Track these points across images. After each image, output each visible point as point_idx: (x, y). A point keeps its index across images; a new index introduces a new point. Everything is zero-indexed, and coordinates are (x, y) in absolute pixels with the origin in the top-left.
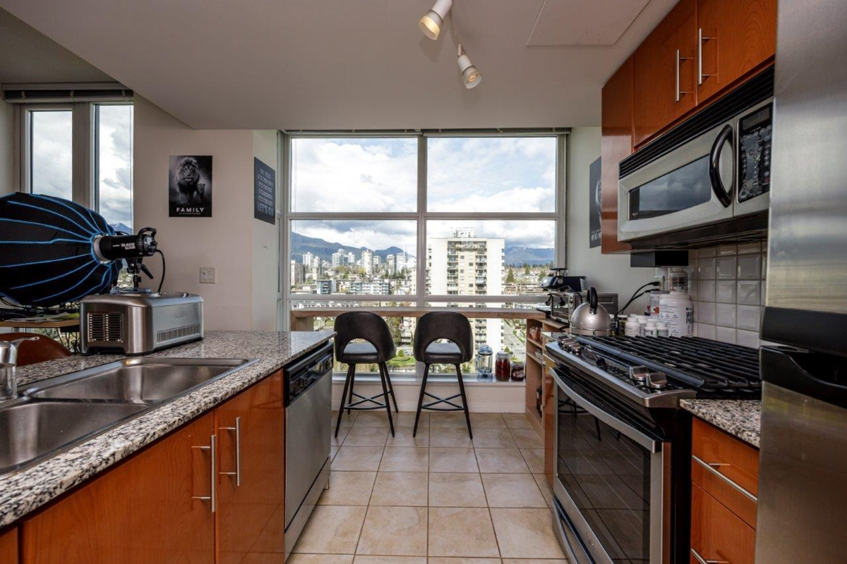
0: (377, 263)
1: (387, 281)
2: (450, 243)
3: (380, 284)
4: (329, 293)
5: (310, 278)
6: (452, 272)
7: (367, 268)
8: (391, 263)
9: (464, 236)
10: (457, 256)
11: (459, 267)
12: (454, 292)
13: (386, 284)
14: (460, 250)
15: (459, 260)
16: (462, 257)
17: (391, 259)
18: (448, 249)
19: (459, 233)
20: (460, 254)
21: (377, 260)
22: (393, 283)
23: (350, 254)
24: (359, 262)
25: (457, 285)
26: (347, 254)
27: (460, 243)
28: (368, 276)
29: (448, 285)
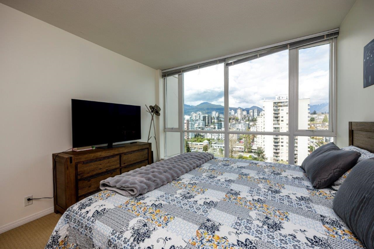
0: (245, 114)
1: (247, 123)
2: (275, 103)
3: (244, 124)
4: (221, 128)
5: (214, 122)
6: (276, 117)
7: (239, 117)
8: (252, 114)
9: (284, 99)
10: (279, 110)
11: (280, 115)
12: (277, 128)
13: (247, 124)
14: (281, 106)
15: (280, 111)
16: (282, 110)
17: (251, 112)
18: (274, 106)
19: (281, 98)
20: (281, 108)
21: (245, 113)
22: (251, 123)
23: (232, 111)
24: (236, 114)
25: (279, 124)
26: (231, 111)
27: (281, 103)
28: (239, 121)
29: (274, 124)
